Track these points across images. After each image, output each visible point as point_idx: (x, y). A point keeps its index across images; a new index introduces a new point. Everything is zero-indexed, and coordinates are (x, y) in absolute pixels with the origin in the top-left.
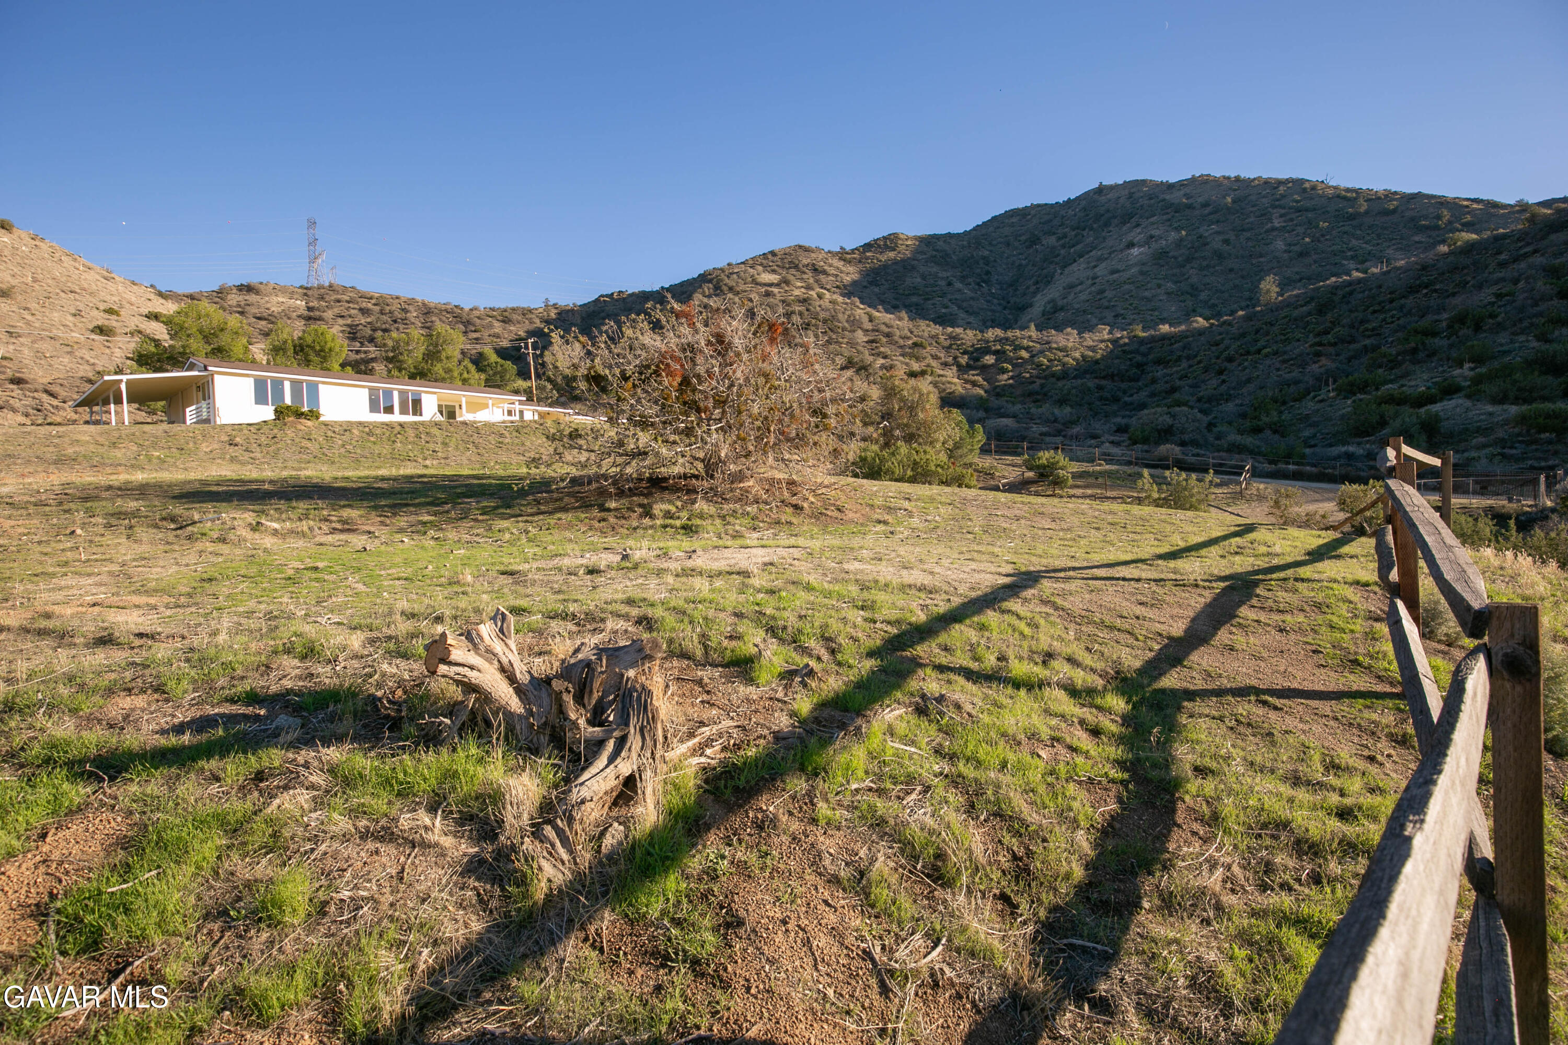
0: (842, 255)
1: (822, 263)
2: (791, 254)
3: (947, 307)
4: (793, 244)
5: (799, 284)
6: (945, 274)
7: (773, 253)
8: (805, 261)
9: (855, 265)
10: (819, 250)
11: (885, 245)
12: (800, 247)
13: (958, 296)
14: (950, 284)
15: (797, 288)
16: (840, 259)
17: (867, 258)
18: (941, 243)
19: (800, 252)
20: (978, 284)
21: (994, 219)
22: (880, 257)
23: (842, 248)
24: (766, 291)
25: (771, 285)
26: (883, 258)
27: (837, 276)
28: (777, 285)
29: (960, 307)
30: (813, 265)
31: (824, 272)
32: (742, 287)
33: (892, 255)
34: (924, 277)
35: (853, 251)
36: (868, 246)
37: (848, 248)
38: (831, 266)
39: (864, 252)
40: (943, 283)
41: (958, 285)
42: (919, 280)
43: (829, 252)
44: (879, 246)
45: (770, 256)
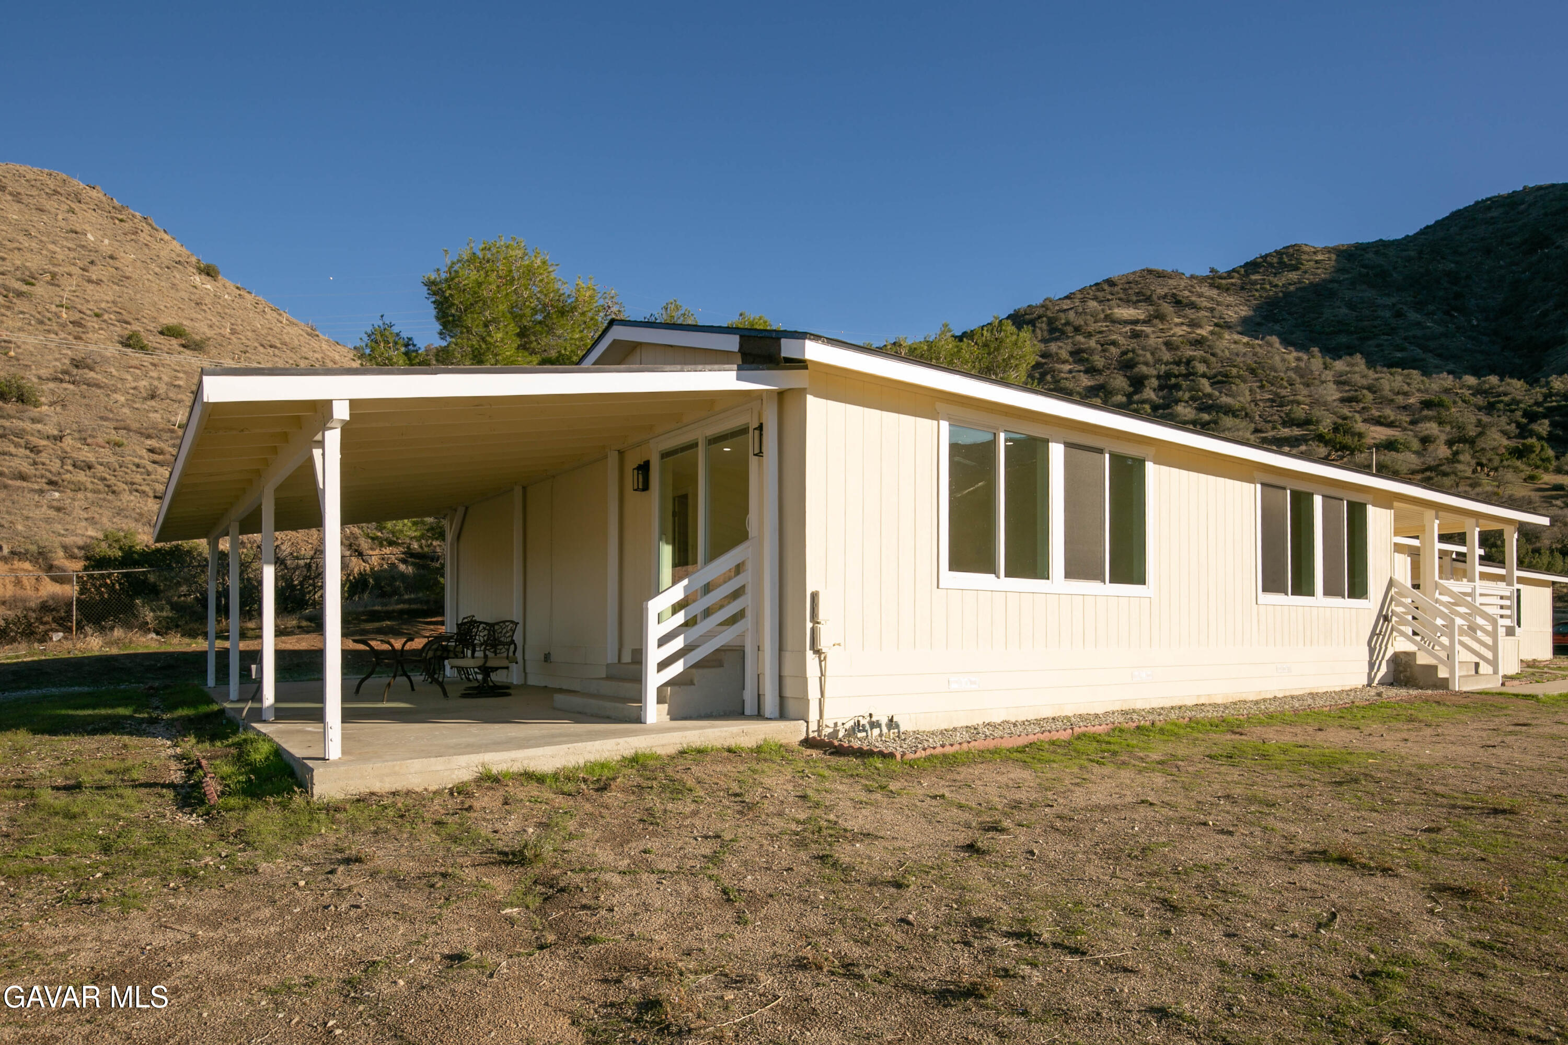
0: (1214, 280)
1: (1187, 293)
2: (1137, 283)
3: (1403, 350)
4: (1138, 268)
5: (1177, 320)
6: (1389, 301)
7: (1111, 283)
8: (1161, 291)
9: (1236, 293)
10: (1178, 275)
11: (1281, 262)
12: (1150, 272)
13: (1419, 333)
14: (1399, 315)
15: (1177, 325)
16: (1212, 286)
17: (1254, 283)
18: (1370, 255)
19: (1150, 279)
20: (1447, 313)
21: (1456, 216)
22: (1275, 280)
23: (1212, 270)
24: (1133, 331)
25: (1136, 322)
26: (1280, 281)
27: (1212, 310)
28: (1144, 322)
29: (1425, 349)
30: (1174, 295)
31: (1193, 306)
32: (1092, 327)
33: (1293, 276)
34: (1351, 306)
35: (1230, 274)
36: (1252, 266)
37: (1222, 269)
38: (1200, 295)
39: (1247, 274)
40: (1387, 314)
41: (1413, 316)
42: (1344, 310)
43: (1192, 277)
44: (1271, 265)
45: (1106, 287)
